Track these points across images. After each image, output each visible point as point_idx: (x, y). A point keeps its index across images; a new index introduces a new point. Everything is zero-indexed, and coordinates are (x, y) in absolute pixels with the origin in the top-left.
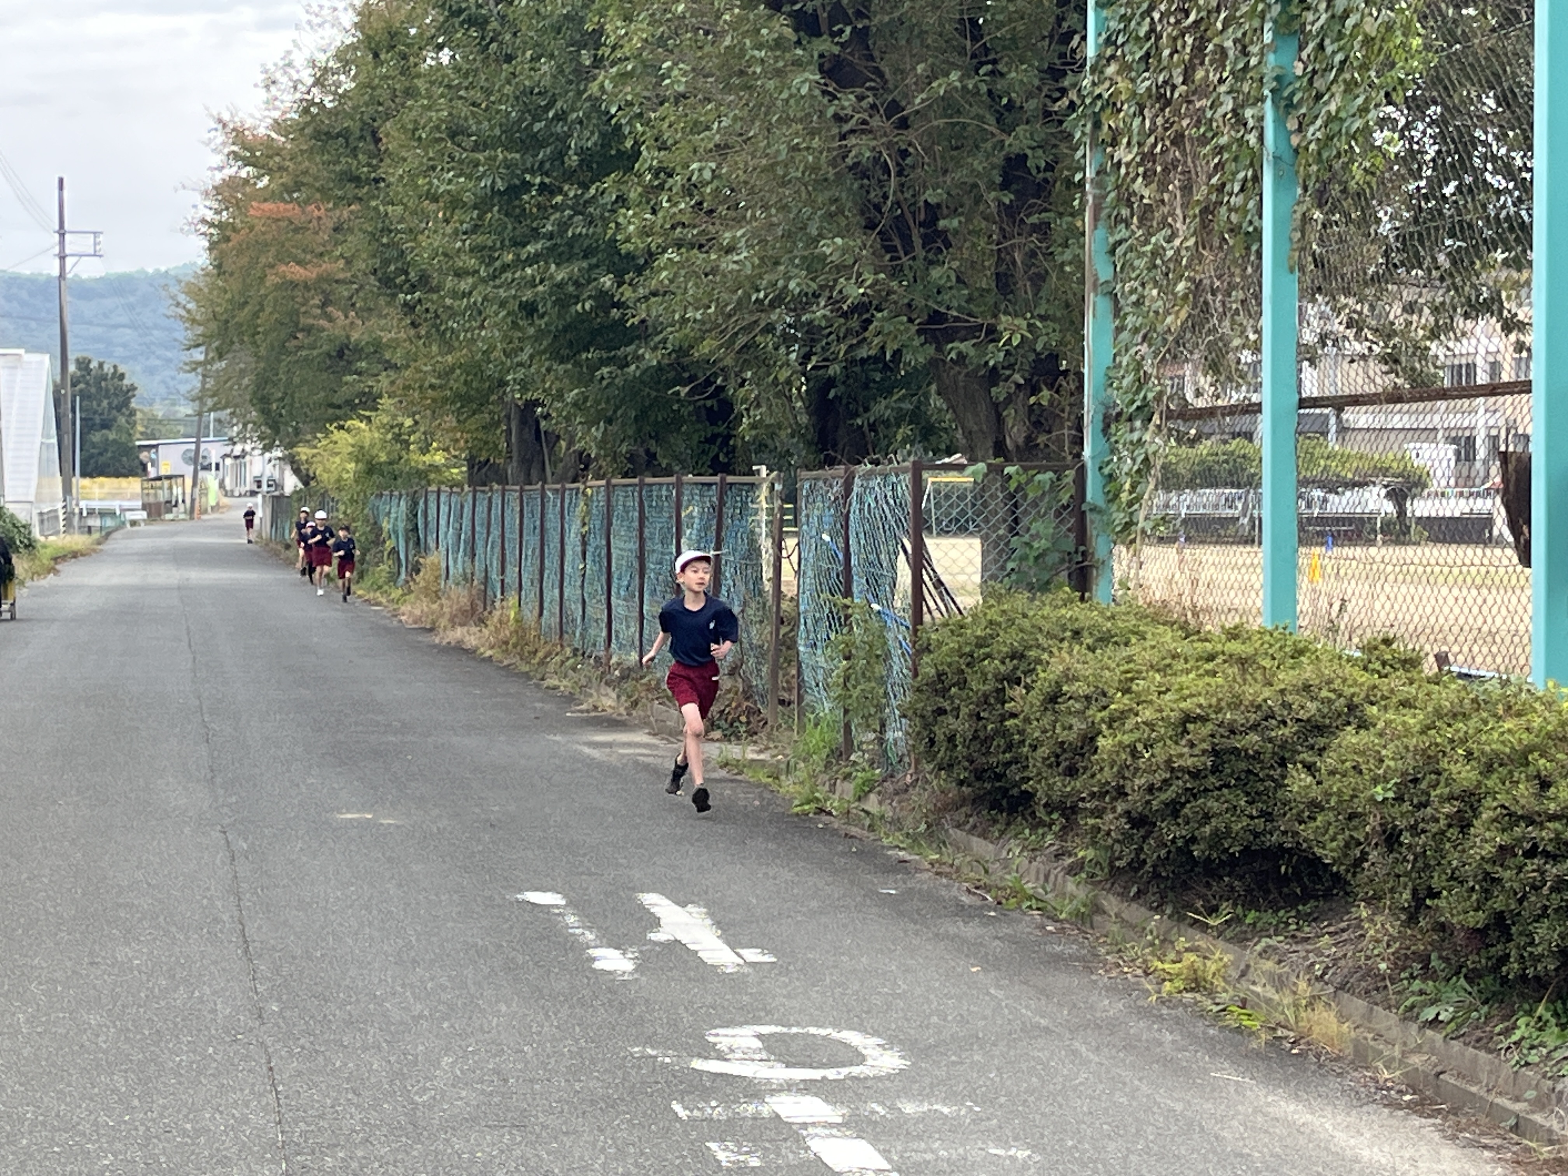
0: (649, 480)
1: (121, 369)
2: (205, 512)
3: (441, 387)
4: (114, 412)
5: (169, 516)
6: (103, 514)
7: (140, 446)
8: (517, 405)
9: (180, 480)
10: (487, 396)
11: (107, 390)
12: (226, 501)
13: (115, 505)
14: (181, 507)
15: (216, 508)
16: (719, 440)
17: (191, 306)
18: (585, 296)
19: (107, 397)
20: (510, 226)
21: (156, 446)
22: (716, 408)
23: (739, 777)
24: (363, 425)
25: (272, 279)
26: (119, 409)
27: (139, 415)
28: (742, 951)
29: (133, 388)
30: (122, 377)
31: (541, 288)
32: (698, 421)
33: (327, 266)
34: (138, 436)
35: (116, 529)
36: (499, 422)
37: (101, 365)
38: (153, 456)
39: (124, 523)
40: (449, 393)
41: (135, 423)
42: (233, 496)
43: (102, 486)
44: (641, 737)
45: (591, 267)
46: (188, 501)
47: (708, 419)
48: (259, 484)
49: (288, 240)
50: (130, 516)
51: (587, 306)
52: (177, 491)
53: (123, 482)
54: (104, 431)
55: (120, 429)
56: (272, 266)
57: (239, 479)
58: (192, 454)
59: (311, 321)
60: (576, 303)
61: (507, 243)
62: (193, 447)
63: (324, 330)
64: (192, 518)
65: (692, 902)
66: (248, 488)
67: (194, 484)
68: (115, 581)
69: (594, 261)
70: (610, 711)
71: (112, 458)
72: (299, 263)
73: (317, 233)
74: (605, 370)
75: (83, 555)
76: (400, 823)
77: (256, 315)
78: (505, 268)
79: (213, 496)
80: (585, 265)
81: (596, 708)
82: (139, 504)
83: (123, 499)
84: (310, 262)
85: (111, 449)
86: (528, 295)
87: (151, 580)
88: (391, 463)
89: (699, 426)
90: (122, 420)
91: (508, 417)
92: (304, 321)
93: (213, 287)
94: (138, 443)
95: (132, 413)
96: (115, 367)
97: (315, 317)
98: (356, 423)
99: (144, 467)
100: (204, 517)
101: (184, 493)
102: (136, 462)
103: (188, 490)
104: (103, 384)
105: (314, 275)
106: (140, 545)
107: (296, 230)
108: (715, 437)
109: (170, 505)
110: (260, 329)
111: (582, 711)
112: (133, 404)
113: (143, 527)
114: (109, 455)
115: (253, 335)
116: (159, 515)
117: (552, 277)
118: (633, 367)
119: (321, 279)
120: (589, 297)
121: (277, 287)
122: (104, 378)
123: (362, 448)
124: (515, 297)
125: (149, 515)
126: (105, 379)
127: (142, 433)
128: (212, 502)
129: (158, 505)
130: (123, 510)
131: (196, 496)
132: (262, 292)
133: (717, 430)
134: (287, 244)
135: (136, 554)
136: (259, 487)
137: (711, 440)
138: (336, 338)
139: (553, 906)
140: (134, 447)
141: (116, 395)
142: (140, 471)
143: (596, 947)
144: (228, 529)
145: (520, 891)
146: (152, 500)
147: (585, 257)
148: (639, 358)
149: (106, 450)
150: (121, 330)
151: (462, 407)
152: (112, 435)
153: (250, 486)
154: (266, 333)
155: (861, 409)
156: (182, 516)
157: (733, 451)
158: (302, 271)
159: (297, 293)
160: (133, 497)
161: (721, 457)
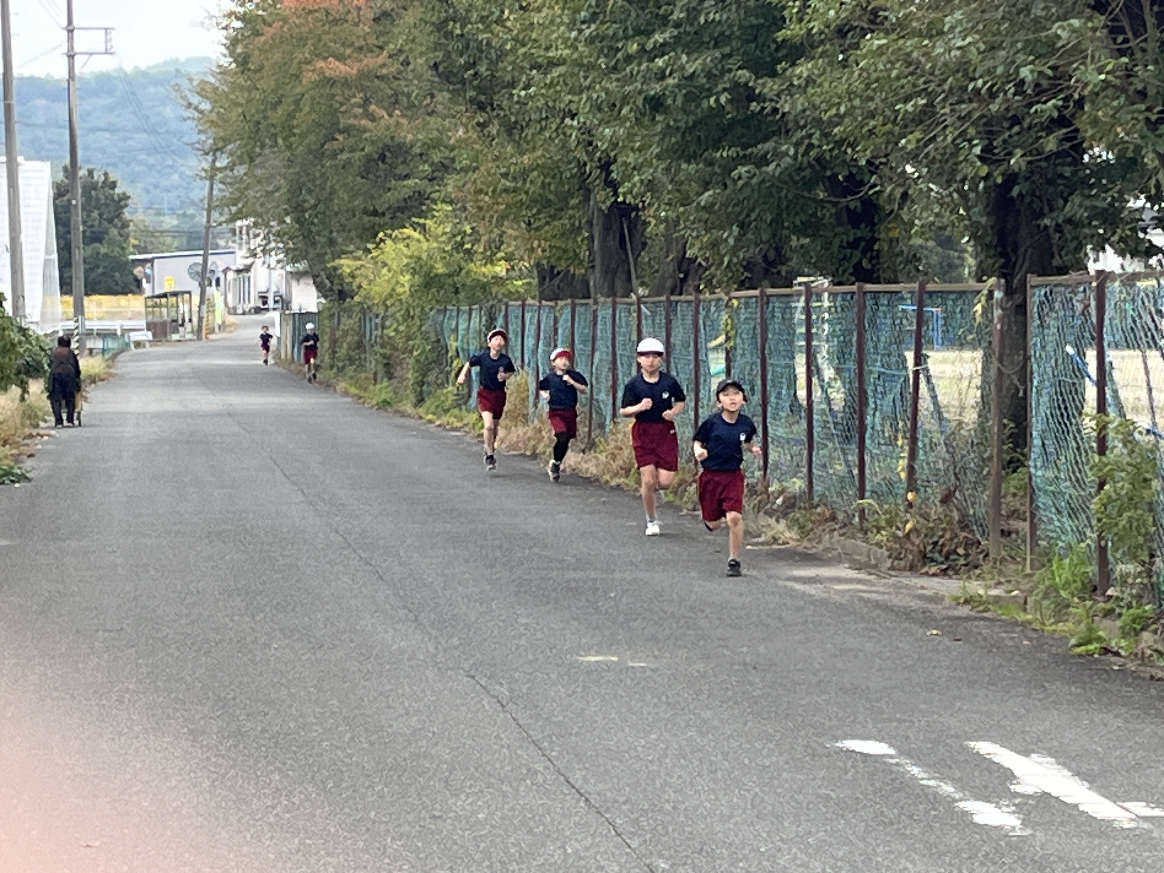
0: (770, 291)
1: (112, 178)
2: (212, 331)
3: (515, 190)
4: (105, 223)
5: (175, 337)
6: (103, 335)
7: (133, 261)
8: (600, 210)
9: (187, 296)
10: (566, 200)
11: (98, 199)
12: (231, 319)
13: (116, 325)
14: (188, 325)
15: (223, 327)
16: (863, 244)
17: (206, 106)
18: (720, 87)
19: (97, 208)
20: (633, 14)
21: (151, 261)
22: (859, 210)
23: (985, 615)
24: (416, 235)
25: (309, 77)
26: (110, 221)
27: (132, 227)
28: (1127, 805)
29: (125, 197)
30: (113, 185)
31: (670, 81)
32: (840, 224)
33: (370, 62)
34: (131, 249)
35: (122, 351)
36: (580, 228)
37: (91, 172)
38: (148, 271)
39: (128, 345)
40: (524, 197)
41: (128, 235)
42: (236, 314)
43: (99, 304)
44: (844, 571)
45: (725, 57)
46: (195, 320)
47: (850, 222)
48: (264, 299)
49: (327, 33)
50: (135, 336)
51: (723, 99)
52: (184, 308)
53: (122, 300)
54: (97, 245)
55: (112, 242)
56: (309, 63)
57: (243, 295)
58: (199, 269)
59: (352, 121)
60: (708, 97)
61: (630, 32)
62: (200, 260)
63: (365, 131)
64: (199, 339)
65: (1034, 752)
66: (252, 304)
67: (202, 302)
68: (154, 407)
69: (727, 50)
70: (792, 544)
71: (103, 274)
72: (337, 58)
73: (356, 25)
74: (742, 170)
75: (102, 380)
76: (652, 666)
77: (291, 116)
78: (629, 59)
79: (219, 315)
80: (717, 54)
81: (775, 540)
82: (143, 324)
83: (124, 318)
84: (349, 57)
85: (102, 264)
86: (655, 88)
87: (192, 406)
88: (450, 275)
89: (839, 230)
90: (114, 232)
91: (590, 223)
92: (344, 122)
93: (235, 87)
94: (131, 257)
95: (125, 225)
96: (106, 174)
97: (356, 117)
98: (408, 231)
99: (139, 283)
100: (212, 337)
101: (190, 311)
102: (131, 278)
103: (195, 309)
104: (93, 193)
105: (355, 71)
106: (154, 367)
107: (335, 22)
108: (857, 240)
109: (176, 324)
110: (296, 131)
111: (762, 544)
112: (127, 214)
113: (148, 349)
114: (101, 270)
115: (289, 136)
116: (165, 335)
117: (683, 68)
118: (773, 165)
119: (363, 75)
120: (725, 90)
121: (316, 85)
122: (94, 186)
123: (419, 258)
124: (640, 92)
125: (154, 335)
126: (95, 189)
127: (134, 246)
128: (219, 321)
129: (164, 324)
130: (126, 331)
131: (204, 314)
132: (298, 90)
133: (859, 234)
134: (325, 38)
135: (157, 378)
136: (265, 303)
137: (853, 245)
138: (380, 139)
139: (883, 756)
140: (127, 262)
141: (107, 205)
142: (134, 288)
143: (961, 800)
144: (240, 350)
145: (836, 739)
146: (157, 320)
147: (716, 46)
148: (779, 155)
149: (97, 267)
150: (99, 133)
151: (539, 212)
152: (103, 250)
153: (255, 302)
154: (303, 135)
155: (1046, 209)
156: (189, 336)
157: (878, 257)
158: (342, 67)
159: (337, 90)
160: (135, 316)
161: (865, 264)
